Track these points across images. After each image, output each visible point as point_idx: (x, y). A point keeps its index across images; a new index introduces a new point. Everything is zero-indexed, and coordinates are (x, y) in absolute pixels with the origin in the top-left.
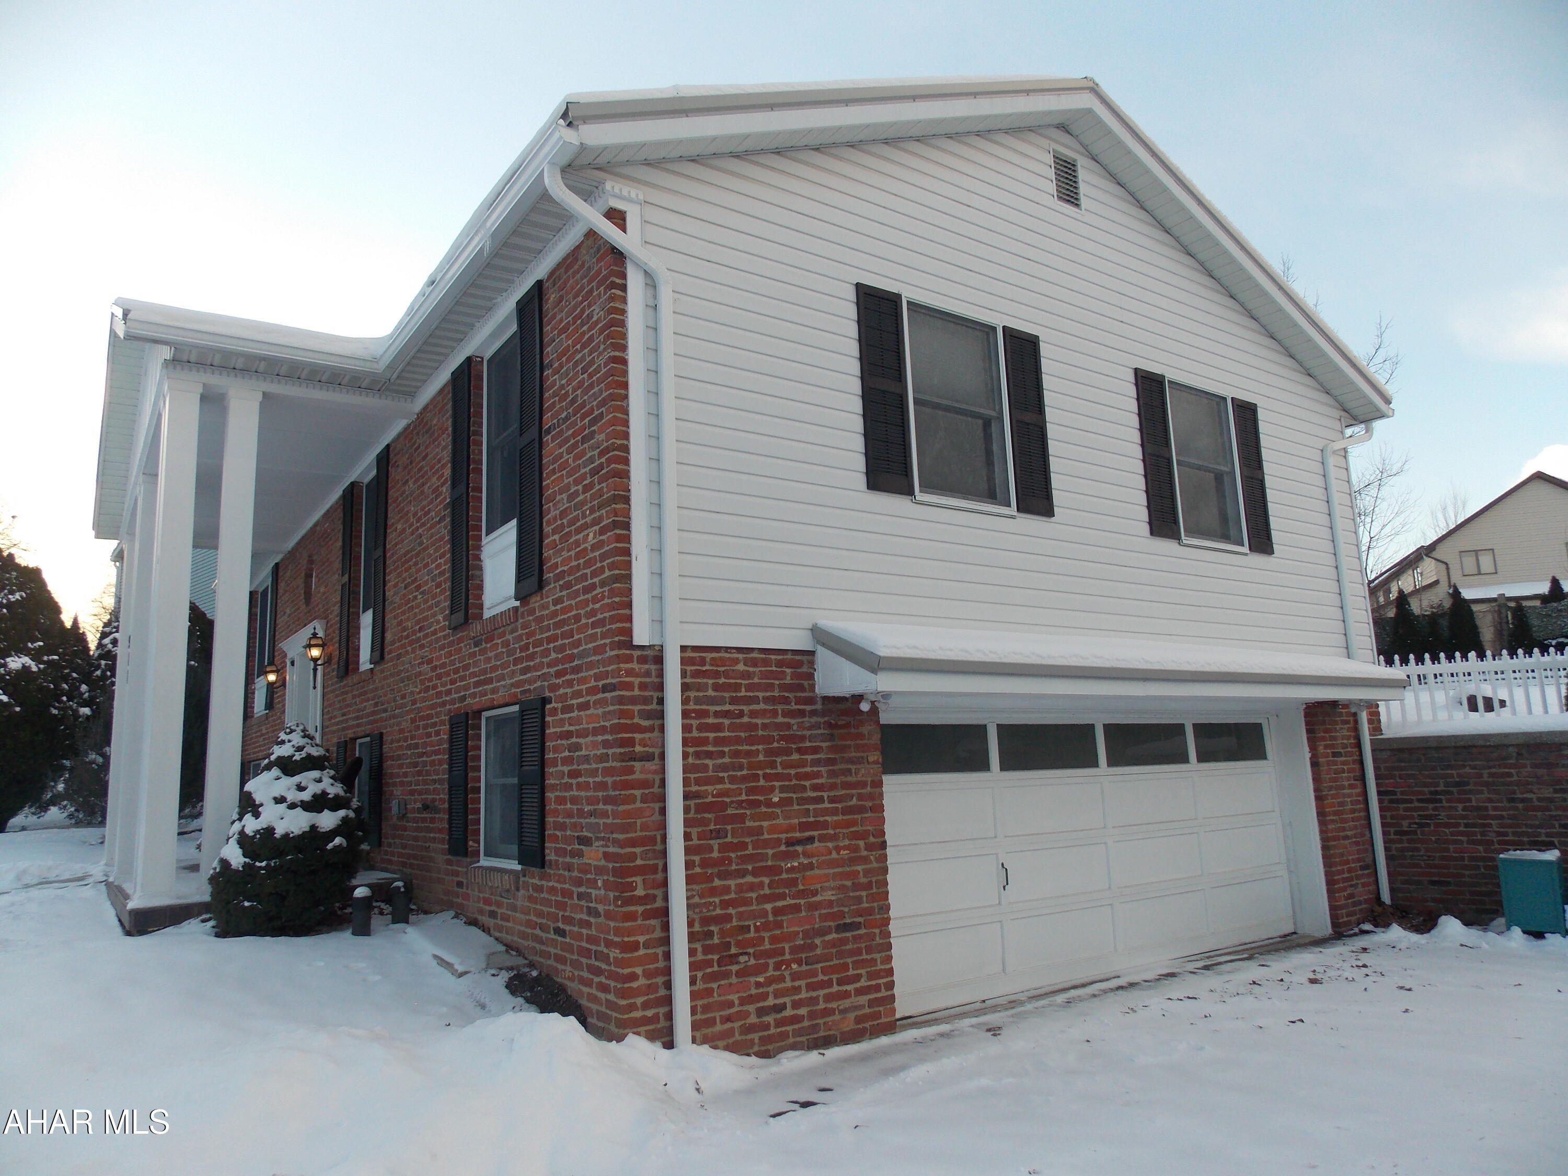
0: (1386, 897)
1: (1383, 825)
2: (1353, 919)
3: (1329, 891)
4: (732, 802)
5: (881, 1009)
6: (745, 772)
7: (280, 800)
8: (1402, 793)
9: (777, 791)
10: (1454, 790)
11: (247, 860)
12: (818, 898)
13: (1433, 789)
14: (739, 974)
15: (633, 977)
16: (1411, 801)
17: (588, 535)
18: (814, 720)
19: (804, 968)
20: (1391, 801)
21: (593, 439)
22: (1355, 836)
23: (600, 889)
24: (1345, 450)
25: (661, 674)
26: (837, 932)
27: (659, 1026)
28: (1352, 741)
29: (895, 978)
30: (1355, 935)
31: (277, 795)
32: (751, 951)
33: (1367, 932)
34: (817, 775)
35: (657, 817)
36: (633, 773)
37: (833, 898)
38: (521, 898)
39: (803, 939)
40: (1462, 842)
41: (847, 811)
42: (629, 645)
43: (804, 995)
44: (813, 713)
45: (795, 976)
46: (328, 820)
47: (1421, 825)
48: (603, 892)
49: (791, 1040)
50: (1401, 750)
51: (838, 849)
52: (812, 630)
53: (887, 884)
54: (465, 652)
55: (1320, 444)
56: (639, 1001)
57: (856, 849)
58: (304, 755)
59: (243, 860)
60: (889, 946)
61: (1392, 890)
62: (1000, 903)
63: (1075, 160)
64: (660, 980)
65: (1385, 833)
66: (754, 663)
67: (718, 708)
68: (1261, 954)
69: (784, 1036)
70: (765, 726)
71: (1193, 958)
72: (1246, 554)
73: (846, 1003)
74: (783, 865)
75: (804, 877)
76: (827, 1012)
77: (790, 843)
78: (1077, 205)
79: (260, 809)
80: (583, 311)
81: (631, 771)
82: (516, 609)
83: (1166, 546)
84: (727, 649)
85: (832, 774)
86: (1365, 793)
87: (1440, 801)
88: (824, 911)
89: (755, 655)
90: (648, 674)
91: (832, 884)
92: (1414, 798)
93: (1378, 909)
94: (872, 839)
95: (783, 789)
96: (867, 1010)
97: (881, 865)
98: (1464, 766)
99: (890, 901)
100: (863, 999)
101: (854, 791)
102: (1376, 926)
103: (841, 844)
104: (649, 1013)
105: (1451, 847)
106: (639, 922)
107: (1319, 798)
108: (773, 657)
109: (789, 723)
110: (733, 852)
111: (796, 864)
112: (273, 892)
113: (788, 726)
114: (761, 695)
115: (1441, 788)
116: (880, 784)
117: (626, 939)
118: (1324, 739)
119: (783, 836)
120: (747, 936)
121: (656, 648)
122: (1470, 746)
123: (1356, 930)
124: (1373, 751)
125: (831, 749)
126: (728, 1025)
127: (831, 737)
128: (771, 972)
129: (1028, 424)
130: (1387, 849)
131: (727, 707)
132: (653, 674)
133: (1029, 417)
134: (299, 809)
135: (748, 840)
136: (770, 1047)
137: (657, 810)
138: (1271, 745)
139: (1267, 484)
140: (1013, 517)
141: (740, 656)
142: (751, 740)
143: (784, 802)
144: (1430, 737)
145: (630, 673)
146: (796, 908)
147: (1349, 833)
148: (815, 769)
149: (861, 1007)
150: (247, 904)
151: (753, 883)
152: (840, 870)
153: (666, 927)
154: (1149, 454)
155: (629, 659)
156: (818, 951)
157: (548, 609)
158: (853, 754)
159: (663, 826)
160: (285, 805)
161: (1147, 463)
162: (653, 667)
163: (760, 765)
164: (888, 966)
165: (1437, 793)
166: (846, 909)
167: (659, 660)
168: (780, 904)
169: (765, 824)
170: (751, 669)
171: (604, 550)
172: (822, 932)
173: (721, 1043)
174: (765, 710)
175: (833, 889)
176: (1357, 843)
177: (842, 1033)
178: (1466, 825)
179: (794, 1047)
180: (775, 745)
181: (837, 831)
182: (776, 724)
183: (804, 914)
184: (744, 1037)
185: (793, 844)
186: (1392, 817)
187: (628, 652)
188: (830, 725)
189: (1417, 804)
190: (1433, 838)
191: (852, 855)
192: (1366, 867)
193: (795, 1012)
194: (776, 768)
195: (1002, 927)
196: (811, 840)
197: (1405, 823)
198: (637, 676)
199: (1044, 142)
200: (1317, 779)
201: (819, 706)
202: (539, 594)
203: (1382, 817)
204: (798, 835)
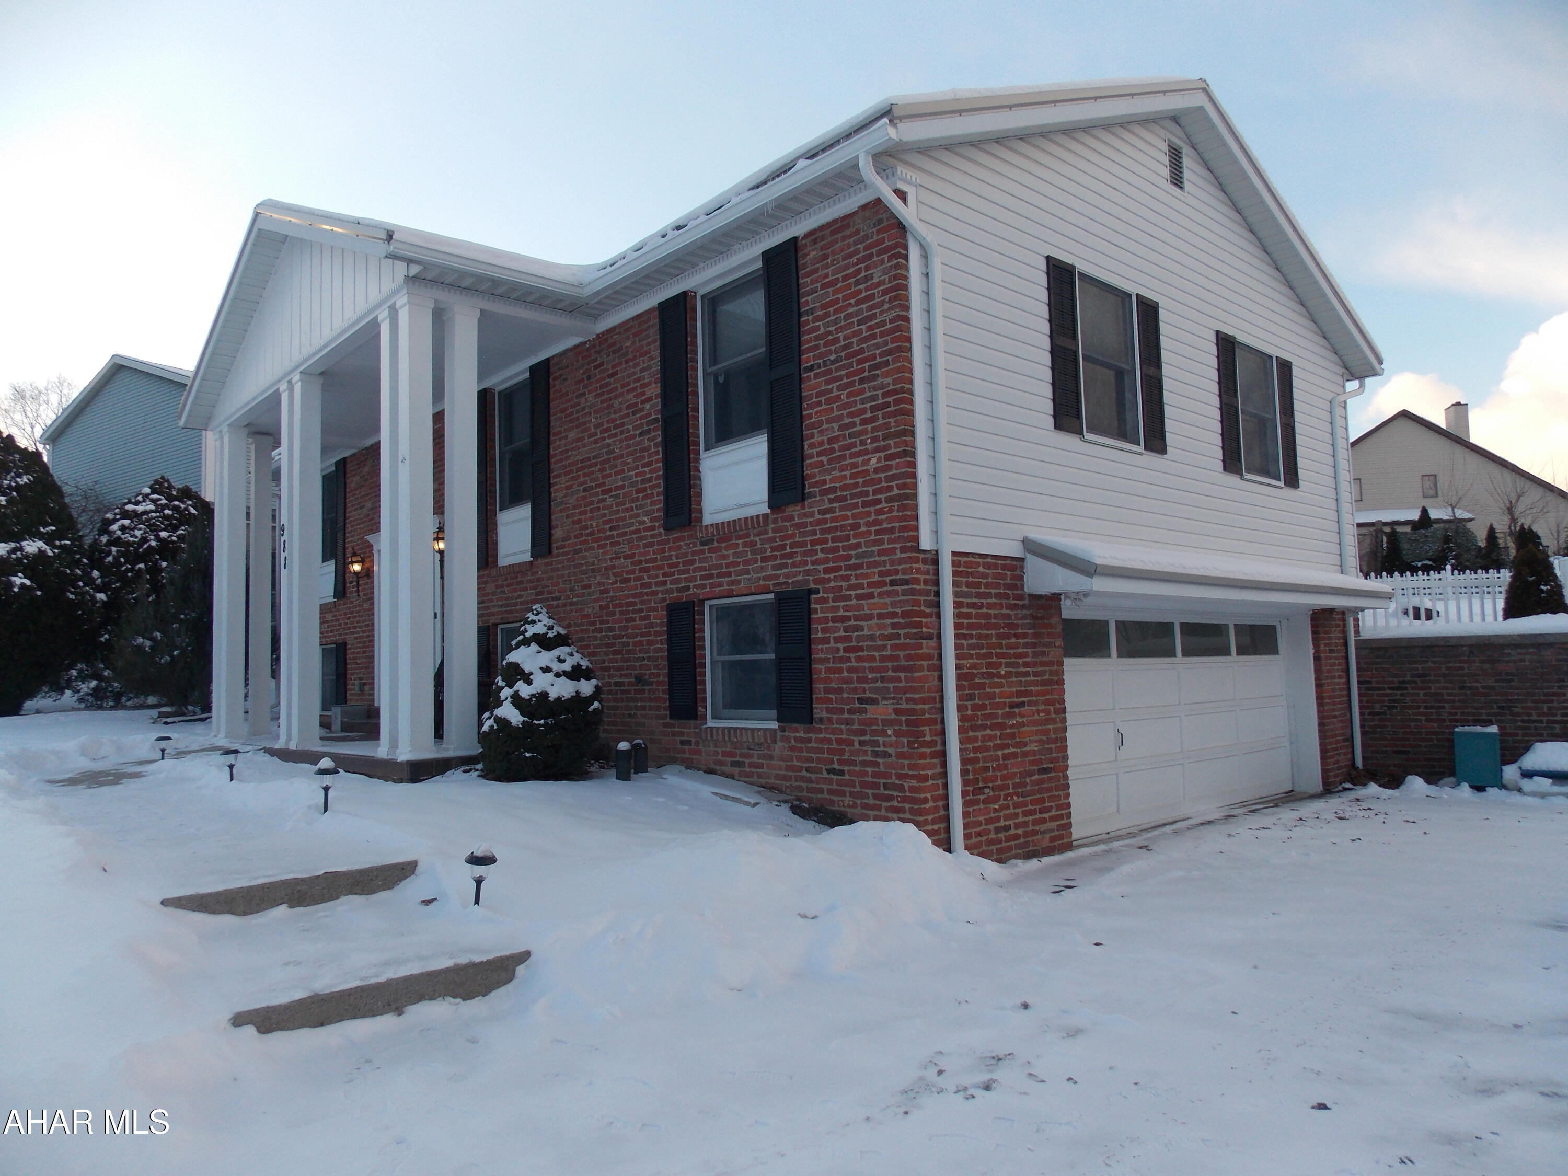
0: (1359, 763)
1: (1360, 708)
2: (1337, 779)
3: (1322, 758)
4: (978, 673)
5: (1064, 832)
6: (984, 651)
7: (546, 670)
8: (1377, 682)
9: (1003, 666)
10: (1418, 680)
11: (526, 719)
12: (1028, 748)
13: (1401, 679)
14: (985, 802)
15: (926, 800)
16: (1383, 689)
17: (869, 460)
18: (1024, 612)
19: (1021, 799)
20: (1368, 689)
21: (875, 381)
22: (1341, 715)
23: (890, 736)
24: (1345, 402)
25: (937, 572)
26: (1039, 774)
27: (941, 837)
28: (1341, 641)
29: (1072, 810)
30: (1340, 791)
31: (544, 666)
32: (991, 785)
33: (1349, 789)
34: (1025, 655)
35: (936, 682)
36: (922, 648)
37: (1036, 749)
38: (779, 748)
39: (1020, 778)
40: (1420, 720)
41: (1044, 683)
42: (917, 549)
43: (1021, 819)
44: (1023, 607)
45: (1016, 806)
46: (586, 687)
47: (1390, 708)
48: (894, 738)
49: (1014, 852)
50: (1378, 649)
51: (1038, 712)
52: (1023, 541)
53: (1066, 740)
54: (684, 549)
55: (1329, 396)
56: (930, 817)
57: (1047, 712)
58: (555, 633)
59: (521, 719)
60: (1068, 786)
61: (1364, 758)
62: (1116, 760)
63: (1181, 148)
64: (941, 803)
65: (1361, 714)
66: (988, 566)
67: (969, 601)
68: (1283, 803)
69: (1010, 848)
70: (996, 616)
71: (1233, 806)
72: (1281, 488)
73: (1044, 827)
74: (1007, 722)
75: (1019, 732)
76: (1034, 833)
77: (1012, 706)
78: (1181, 188)
79: (531, 677)
80: (859, 271)
81: (920, 647)
82: (765, 516)
83: (1233, 479)
84: (973, 555)
85: (1035, 654)
86: (1348, 682)
87: (1406, 689)
88: (1031, 758)
89: (989, 560)
90: (928, 573)
91: (1036, 738)
92: (1385, 686)
93: (1354, 773)
94: (1058, 706)
95: (1008, 665)
96: (1056, 833)
97: (1063, 725)
98: (1427, 662)
99: (1069, 752)
100: (1054, 824)
101: (1047, 668)
102: (1354, 785)
103: (1040, 708)
104: (936, 827)
105: (1412, 724)
106: (928, 760)
107: (1319, 686)
108: (1000, 562)
109: (1009, 614)
110: (979, 711)
111: (1015, 722)
112: (550, 744)
113: (1009, 616)
114: (993, 591)
115: (1408, 678)
116: (1061, 664)
117: (921, 772)
118: (1324, 639)
119: (1007, 700)
120: (988, 774)
121: (933, 552)
122: (1434, 646)
123: (1340, 788)
124: (1356, 649)
125: (1036, 635)
126: (979, 839)
127: (1033, 627)
128: (1002, 802)
129: (1151, 377)
130: (1362, 726)
131: (974, 600)
132: (931, 572)
133: (1152, 371)
134: (563, 677)
135: (987, 702)
136: (1003, 856)
137: (936, 677)
138: (1282, 643)
139: (1297, 430)
140: (1141, 454)
141: (981, 560)
142: (987, 626)
143: (1008, 675)
144: (1402, 638)
145: (918, 571)
146: (1015, 755)
147: (1337, 713)
148: (1025, 650)
149: (1052, 830)
150: (528, 755)
151: (991, 735)
152: (1040, 728)
153: (944, 765)
154: (1225, 404)
155: (917, 560)
156: (1028, 788)
157: (814, 517)
158: (1046, 640)
159: (941, 690)
160: (551, 674)
161: (1224, 411)
162: (931, 567)
163: (993, 646)
164: (1067, 801)
165: (1404, 682)
166: (1043, 758)
167: (936, 561)
168: (1006, 751)
169: (997, 691)
170: (987, 571)
171: (891, 473)
172: (1030, 774)
173: (975, 851)
174: (996, 603)
175: (1036, 742)
176: (1342, 721)
177: (1043, 849)
178: (1426, 708)
179: (1016, 857)
180: (1002, 630)
181: (1038, 698)
182: (1003, 614)
183: (1019, 760)
184: (988, 848)
185: (1013, 707)
186: (1368, 702)
187: (916, 555)
188: (1034, 617)
189: (1388, 691)
190: (1399, 717)
191: (1047, 717)
192: (1345, 740)
193: (1016, 831)
194: (1002, 648)
195: (1117, 777)
196: (1022, 704)
197: (1377, 706)
198: (922, 573)
199: (1162, 133)
200: (1318, 670)
201: (1026, 602)
202: (800, 505)
203: (1360, 701)
204: (1015, 700)
